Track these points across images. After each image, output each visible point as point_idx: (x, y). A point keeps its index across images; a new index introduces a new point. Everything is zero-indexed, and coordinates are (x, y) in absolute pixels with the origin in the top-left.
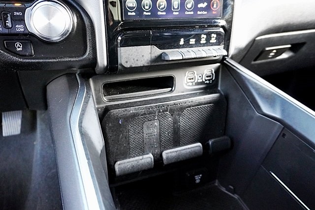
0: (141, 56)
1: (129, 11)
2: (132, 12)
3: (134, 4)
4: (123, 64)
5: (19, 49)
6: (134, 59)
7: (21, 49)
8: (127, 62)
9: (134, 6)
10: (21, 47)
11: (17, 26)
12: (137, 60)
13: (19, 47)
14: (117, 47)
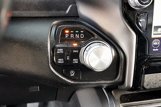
0: (159, 80)
1: (154, 48)
2: (156, 49)
3: (158, 43)
4: (145, 86)
5: (72, 75)
6: (153, 83)
7: (73, 75)
8: (148, 85)
9: (158, 44)
10: (74, 73)
11: (74, 60)
12: (156, 84)
13: (72, 74)
14: (142, 74)
